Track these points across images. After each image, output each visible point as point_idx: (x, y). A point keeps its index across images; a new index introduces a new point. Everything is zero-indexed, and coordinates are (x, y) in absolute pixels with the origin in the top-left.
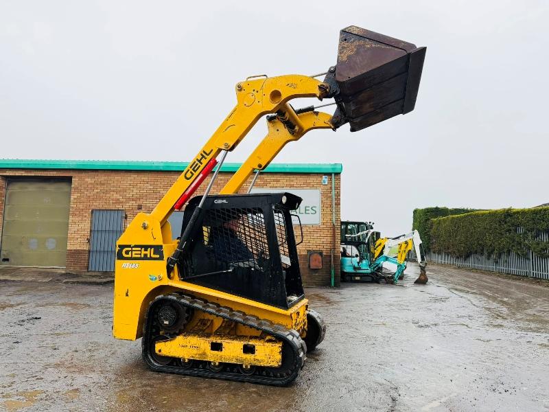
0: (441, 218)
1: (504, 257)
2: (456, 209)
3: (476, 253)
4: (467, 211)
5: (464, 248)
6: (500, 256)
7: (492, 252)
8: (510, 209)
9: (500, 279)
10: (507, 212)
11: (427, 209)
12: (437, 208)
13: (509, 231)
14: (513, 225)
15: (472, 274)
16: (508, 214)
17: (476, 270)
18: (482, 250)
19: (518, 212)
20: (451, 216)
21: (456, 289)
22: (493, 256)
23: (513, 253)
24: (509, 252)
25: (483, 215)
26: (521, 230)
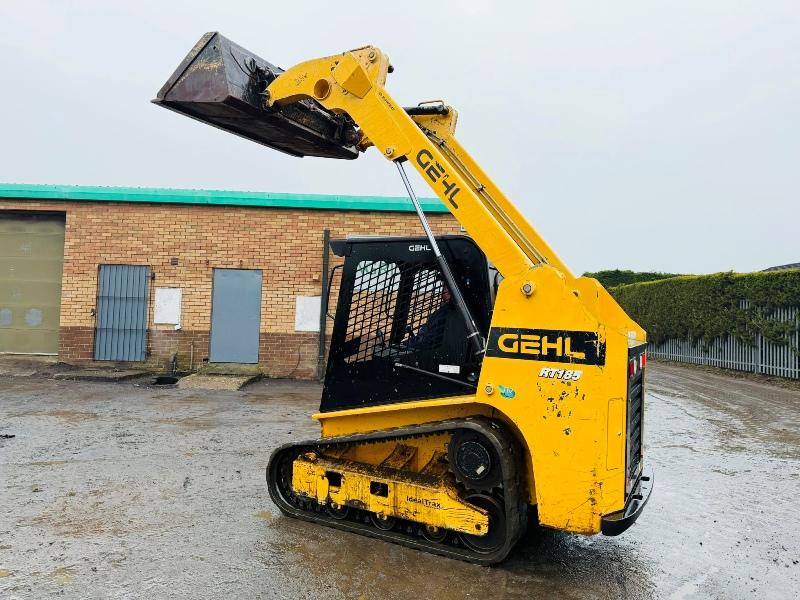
0: (624, 286)
1: (718, 344)
2: (644, 274)
3: (675, 337)
4: (659, 277)
5: (658, 330)
6: (711, 343)
7: (701, 336)
8: (730, 274)
9: (711, 376)
10: (725, 278)
11: (603, 273)
12: (617, 271)
13: (728, 305)
14: (734, 296)
15: (670, 368)
16: (727, 280)
17: (675, 362)
18: (685, 334)
19: (742, 278)
20: (640, 284)
21: (656, 391)
22: (702, 343)
23: (732, 339)
24: (726, 336)
25: (689, 281)
26: (746, 306)
